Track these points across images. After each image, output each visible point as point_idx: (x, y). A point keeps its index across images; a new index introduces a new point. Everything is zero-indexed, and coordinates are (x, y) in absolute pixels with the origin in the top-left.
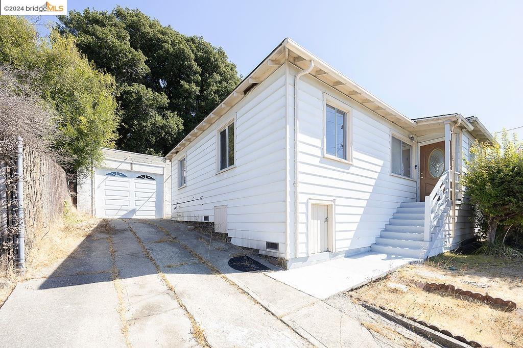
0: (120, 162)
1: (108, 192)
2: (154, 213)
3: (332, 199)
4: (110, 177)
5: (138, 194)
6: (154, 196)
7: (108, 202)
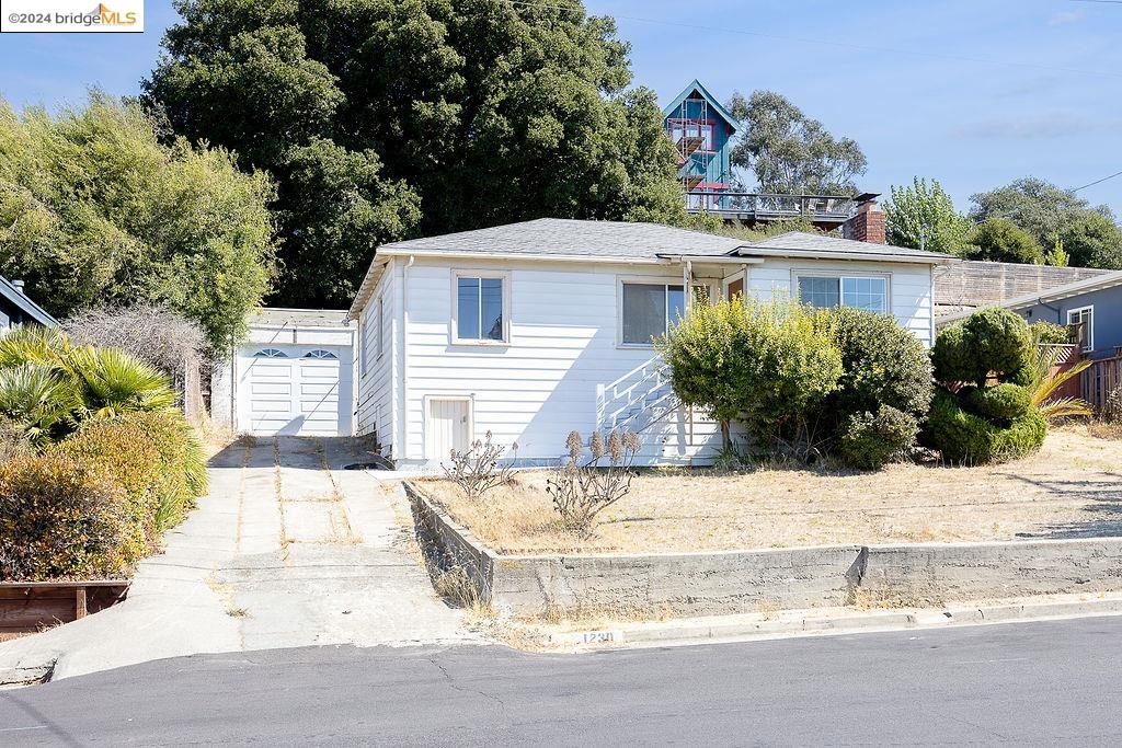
0: (275, 330)
1: (257, 388)
2: (335, 425)
3: (469, 393)
4: (262, 360)
5: (308, 389)
6: (336, 391)
7: (257, 405)
